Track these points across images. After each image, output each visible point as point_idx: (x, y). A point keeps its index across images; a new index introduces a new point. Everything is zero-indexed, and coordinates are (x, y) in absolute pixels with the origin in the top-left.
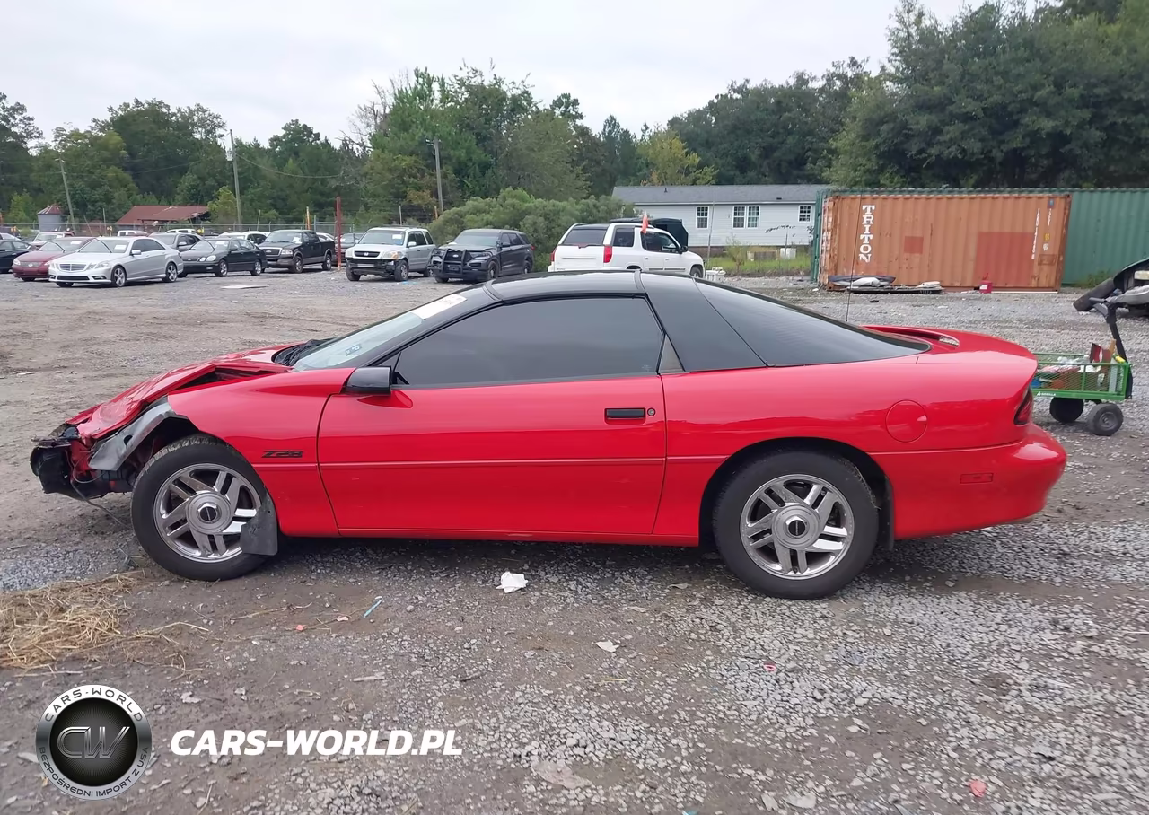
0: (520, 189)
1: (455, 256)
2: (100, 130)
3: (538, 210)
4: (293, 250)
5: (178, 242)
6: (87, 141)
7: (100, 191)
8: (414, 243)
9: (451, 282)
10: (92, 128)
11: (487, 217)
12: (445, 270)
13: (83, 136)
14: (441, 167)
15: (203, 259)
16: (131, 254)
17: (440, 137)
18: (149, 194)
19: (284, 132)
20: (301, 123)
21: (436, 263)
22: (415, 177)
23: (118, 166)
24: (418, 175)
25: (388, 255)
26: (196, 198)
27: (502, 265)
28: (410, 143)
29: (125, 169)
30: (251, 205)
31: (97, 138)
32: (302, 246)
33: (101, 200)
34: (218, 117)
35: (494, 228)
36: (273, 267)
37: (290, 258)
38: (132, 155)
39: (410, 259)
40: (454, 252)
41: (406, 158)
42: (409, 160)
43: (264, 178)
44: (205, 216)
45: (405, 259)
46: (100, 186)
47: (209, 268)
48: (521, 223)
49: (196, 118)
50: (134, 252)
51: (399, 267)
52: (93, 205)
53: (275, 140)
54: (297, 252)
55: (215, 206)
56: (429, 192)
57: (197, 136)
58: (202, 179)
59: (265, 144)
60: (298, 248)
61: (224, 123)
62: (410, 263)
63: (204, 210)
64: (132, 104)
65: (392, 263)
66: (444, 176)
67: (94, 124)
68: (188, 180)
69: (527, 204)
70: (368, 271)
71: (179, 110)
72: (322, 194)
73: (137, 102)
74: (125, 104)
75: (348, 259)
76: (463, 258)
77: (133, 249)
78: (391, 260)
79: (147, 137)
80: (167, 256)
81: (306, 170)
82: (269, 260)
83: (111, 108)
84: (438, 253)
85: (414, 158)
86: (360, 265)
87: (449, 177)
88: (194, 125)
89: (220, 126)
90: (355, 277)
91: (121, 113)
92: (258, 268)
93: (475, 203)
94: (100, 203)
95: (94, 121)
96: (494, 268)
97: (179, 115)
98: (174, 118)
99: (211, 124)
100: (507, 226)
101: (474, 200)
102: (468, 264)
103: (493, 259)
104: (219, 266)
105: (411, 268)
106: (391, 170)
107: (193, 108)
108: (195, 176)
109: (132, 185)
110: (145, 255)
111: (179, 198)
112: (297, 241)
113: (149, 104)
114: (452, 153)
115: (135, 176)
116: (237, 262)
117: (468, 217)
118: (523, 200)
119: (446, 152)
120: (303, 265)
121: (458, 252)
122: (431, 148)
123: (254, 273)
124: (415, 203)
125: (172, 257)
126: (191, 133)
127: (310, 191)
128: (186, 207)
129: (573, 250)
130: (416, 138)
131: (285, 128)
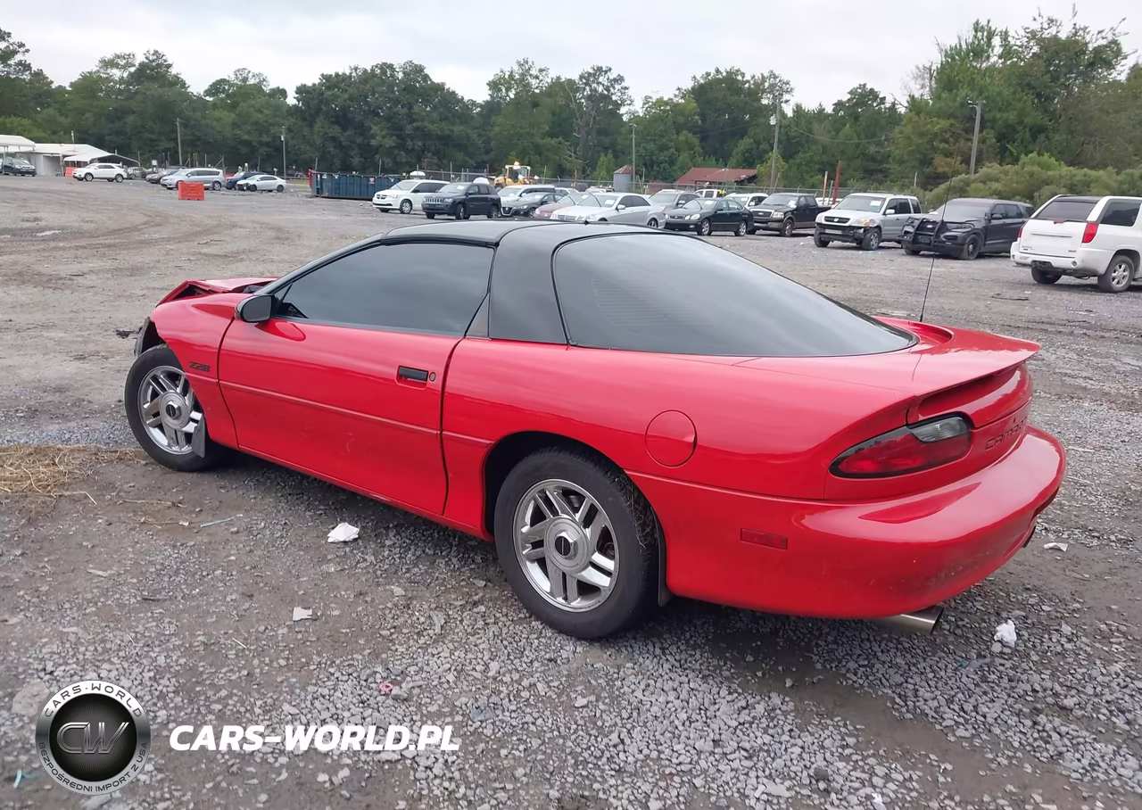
0: (1047, 155)
1: (930, 226)
2: (682, 98)
3: (1063, 180)
4: (785, 213)
5: (679, 200)
6: (668, 108)
7: (666, 153)
8: (893, 211)
9: (924, 256)
10: (675, 96)
11: (995, 185)
12: (915, 241)
13: (666, 103)
14: (981, 131)
15: (687, 218)
16: (617, 209)
17: (987, 98)
18: (710, 156)
19: (849, 96)
20: (869, 87)
21: (907, 233)
22: (946, 142)
23: (690, 130)
24: (951, 140)
25: (859, 223)
26: (748, 162)
27: (985, 240)
28: (951, 104)
29: (695, 133)
30: (798, 168)
31: (678, 105)
32: (796, 210)
33: (666, 162)
34: (787, 83)
35: (999, 199)
36: (764, 229)
37: (780, 221)
38: (704, 121)
39: (884, 228)
40: (928, 222)
41: (940, 121)
42: (944, 123)
43: (815, 142)
44: (752, 179)
45: (878, 227)
46: (668, 149)
47: (692, 226)
48: (1036, 194)
49: (767, 85)
50: (620, 207)
51: (869, 235)
52: (659, 166)
53: (839, 105)
54: (789, 215)
55: (762, 169)
56: (959, 158)
57: (765, 102)
58: (758, 143)
59: (829, 109)
60: (792, 211)
61: (792, 89)
62: (883, 232)
63: (752, 172)
64: (713, 72)
65: (862, 231)
66: (982, 141)
67: (677, 93)
68: (744, 144)
69: (1050, 173)
70: (836, 237)
71: (753, 77)
72: (873, 160)
73: (718, 71)
74: (707, 73)
75: (818, 224)
76: (936, 229)
77: (619, 204)
78: (861, 228)
79: (719, 104)
80: (649, 213)
81: (862, 136)
82: (756, 222)
83: (694, 77)
84: (912, 222)
85: (952, 121)
86: (827, 231)
87: (988, 143)
88: (764, 91)
89: (787, 92)
90: (823, 243)
91: (702, 81)
92: (743, 230)
93: (989, 170)
94: (664, 165)
95: (679, 89)
96: (974, 242)
97: (752, 82)
98: (747, 85)
99: (779, 88)
100: (1018, 197)
101: (988, 167)
102: (942, 236)
103: (975, 232)
104: (701, 225)
105: (884, 237)
106: (922, 135)
107: (766, 74)
108: (752, 140)
109: (698, 149)
110: (630, 210)
111: (733, 161)
112: (792, 205)
113: (727, 72)
114: (998, 116)
115: (703, 139)
116: (721, 223)
117: (973, 186)
118: (1048, 168)
119: (992, 114)
120: (794, 229)
121: (934, 223)
122: (974, 110)
123: (737, 234)
124: (940, 170)
125: (655, 214)
126: (759, 100)
127: (862, 156)
128: (738, 170)
129: (1047, 226)
130: (958, 99)
131: (850, 93)
